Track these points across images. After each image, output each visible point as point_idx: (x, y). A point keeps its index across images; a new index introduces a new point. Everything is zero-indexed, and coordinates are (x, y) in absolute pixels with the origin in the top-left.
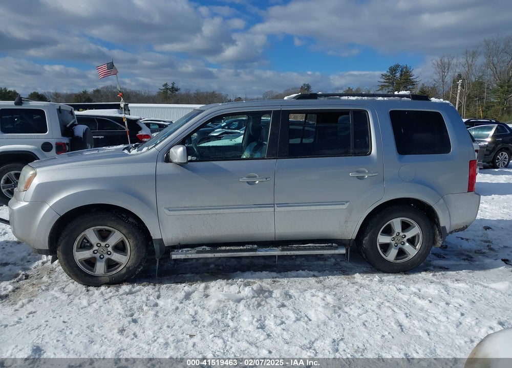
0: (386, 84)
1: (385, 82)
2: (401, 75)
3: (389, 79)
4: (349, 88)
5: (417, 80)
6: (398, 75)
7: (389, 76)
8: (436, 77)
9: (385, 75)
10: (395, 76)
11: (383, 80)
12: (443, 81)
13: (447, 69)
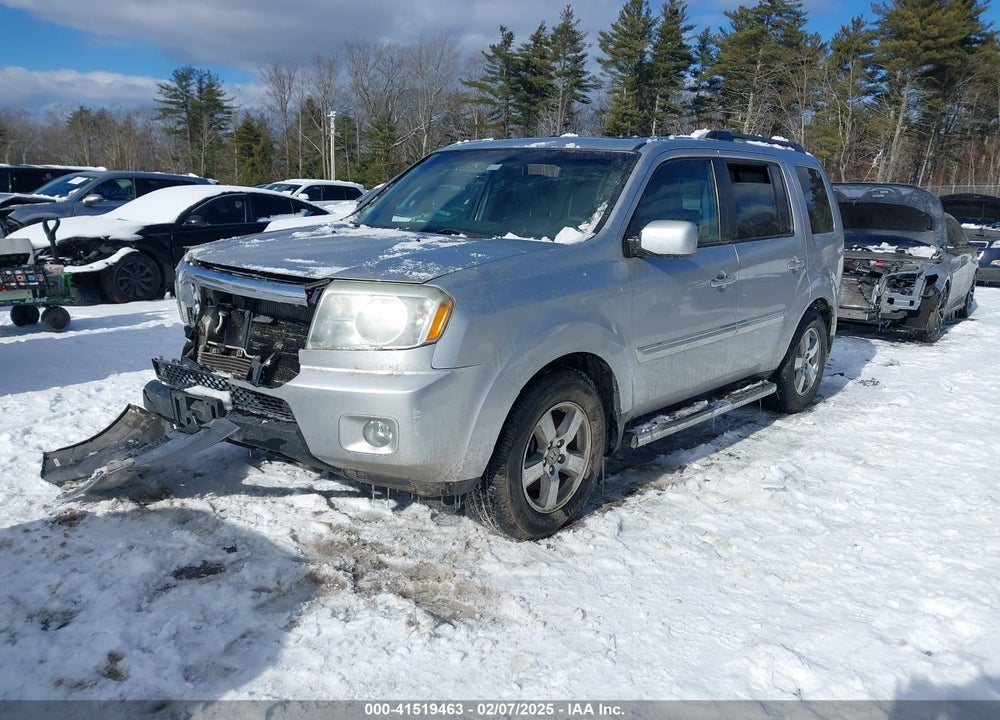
0: (173, 107)
1: (166, 102)
2: (200, 90)
3: (175, 96)
4: (82, 108)
5: (234, 104)
6: (194, 88)
7: (176, 90)
8: (271, 101)
9: (167, 88)
10: (188, 92)
11: (162, 98)
12: (284, 110)
13: (287, 86)
